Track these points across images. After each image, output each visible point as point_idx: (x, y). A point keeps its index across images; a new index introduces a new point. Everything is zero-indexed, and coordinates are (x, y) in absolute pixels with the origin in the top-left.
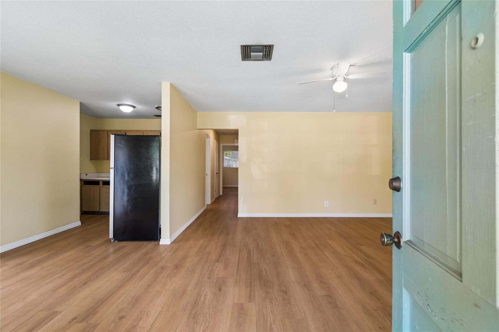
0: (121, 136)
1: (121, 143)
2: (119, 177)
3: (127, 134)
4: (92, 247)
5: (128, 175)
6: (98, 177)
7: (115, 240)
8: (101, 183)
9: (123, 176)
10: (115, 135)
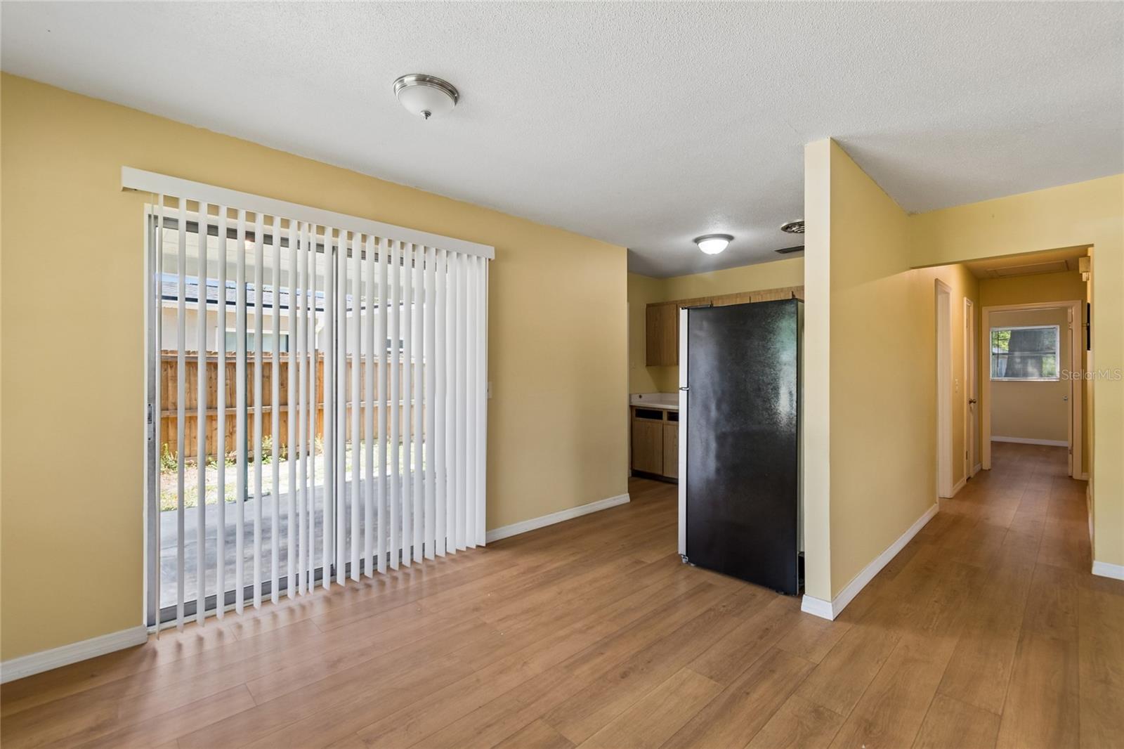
0: (704, 310)
1: (701, 329)
2: (697, 411)
3: (714, 306)
4: (644, 565)
5: (718, 408)
6: (661, 402)
7: (690, 561)
8: (665, 416)
9: (706, 408)
10: (688, 310)
